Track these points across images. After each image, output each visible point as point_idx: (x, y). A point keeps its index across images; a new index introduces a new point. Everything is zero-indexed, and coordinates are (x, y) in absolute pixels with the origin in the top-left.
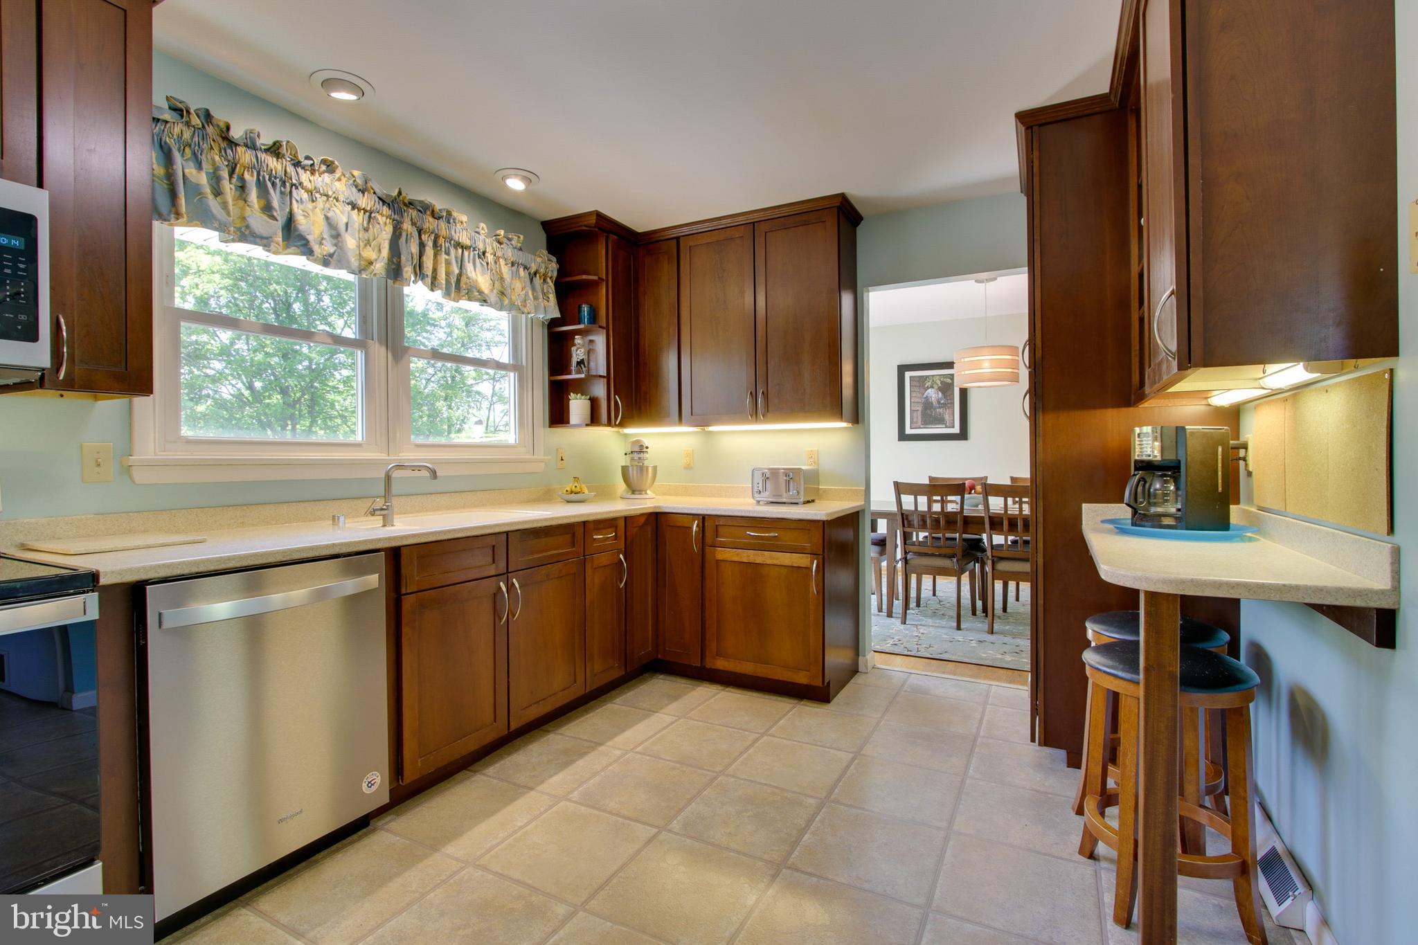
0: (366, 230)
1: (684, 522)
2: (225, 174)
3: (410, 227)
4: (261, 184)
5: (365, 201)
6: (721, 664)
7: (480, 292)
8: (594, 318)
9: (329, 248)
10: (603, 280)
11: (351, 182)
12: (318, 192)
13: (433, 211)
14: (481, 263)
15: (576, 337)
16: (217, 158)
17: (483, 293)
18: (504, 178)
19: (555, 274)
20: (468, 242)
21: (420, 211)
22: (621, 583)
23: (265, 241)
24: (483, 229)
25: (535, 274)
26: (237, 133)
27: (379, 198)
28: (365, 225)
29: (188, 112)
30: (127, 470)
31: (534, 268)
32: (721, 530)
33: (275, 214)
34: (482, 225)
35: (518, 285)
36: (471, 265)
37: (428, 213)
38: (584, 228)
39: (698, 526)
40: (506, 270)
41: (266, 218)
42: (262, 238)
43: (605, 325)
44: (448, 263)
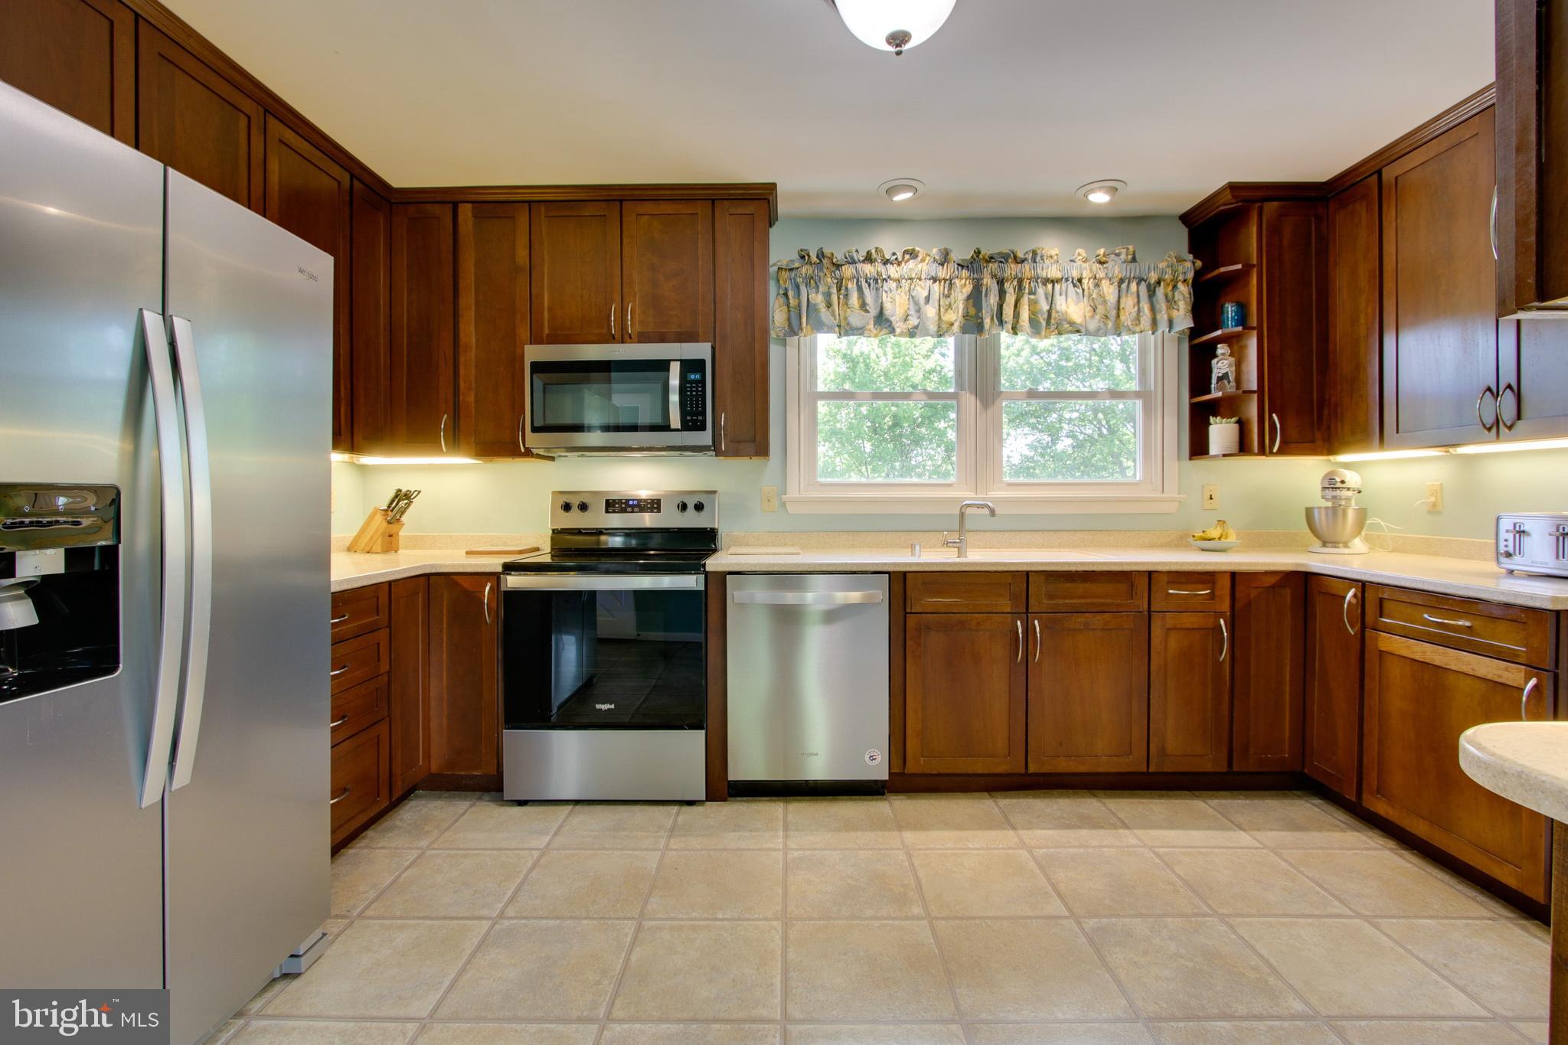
0: (948, 296)
1: (1337, 587)
2: (834, 290)
3: (989, 280)
4: (860, 289)
5: (942, 273)
6: (1381, 808)
7: (1071, 323)
8: (1242, 319)
9: (913, 321)
10: (1253, 266)
11: (932, 259)
12: (904, 278)
13: (1015, 257)
14: (1077, 292)
15: (1219, 346)
16: (829, 280)
17: (1075, 323)
18: (1086, 195)
19: (1190, 276)
20: (1059, 275)
21: (1001, 262)
22: (1221, 654)
23: (860, 331)
24: (1079, 254)
25: (1159, 283)
26: (839, 257)
27: (958, 265)
28: (946, 292)
29: (809, 256)
30: (783, 504)
31: (1153, 277)
32: (1387, 605)
33: (868, 308)
34: (1080, 250)
35: (1128, 303)
36: (1064, 297)
37: (1010, 260)
38: (1222, 208)
39: (1355, 596)
40: (1109, 291)
41: (862, 313)
42: (858, 329)
43: (1255, 324)
44: (1033, 303)
